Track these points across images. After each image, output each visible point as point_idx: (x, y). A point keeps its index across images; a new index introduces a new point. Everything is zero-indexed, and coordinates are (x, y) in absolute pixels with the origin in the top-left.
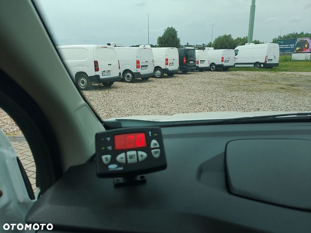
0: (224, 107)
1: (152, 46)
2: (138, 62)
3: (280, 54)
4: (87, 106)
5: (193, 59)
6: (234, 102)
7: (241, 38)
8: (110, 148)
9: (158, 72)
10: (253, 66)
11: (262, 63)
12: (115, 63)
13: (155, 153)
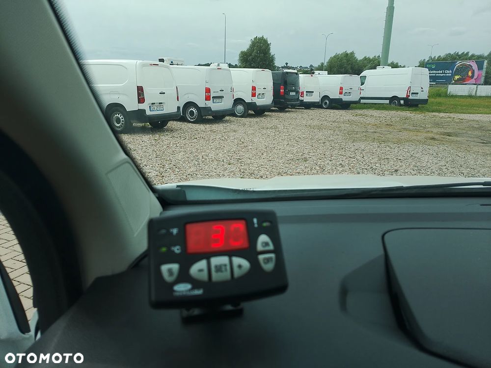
0: (342, 166)
1: (230, 66)
2: (208, 90)
3: (431, 86)
4: (130, 164)
5: (295, 89)
6: (358, 158)
7: (370, 58)
8: (177, 249)
9: (240, 108)
10: (387, 102)
11: (403, 99)
12: (171, 91)
13: (266, 261)
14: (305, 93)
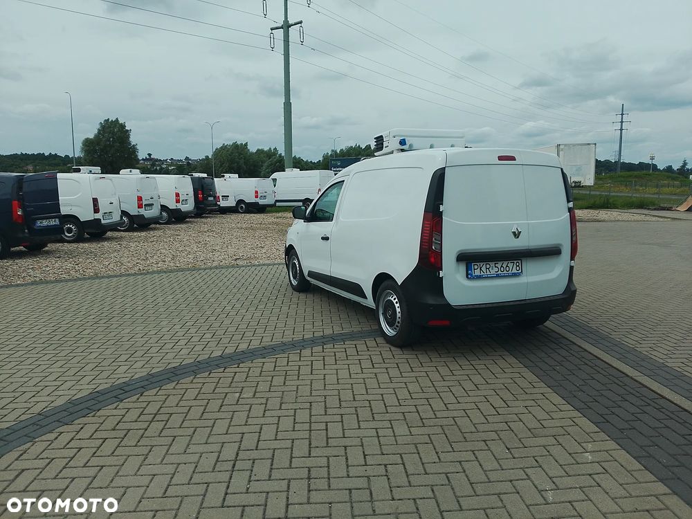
5: (213, 194)
9: (165, 215)
10: (301, 204)
14: (221, 198)
